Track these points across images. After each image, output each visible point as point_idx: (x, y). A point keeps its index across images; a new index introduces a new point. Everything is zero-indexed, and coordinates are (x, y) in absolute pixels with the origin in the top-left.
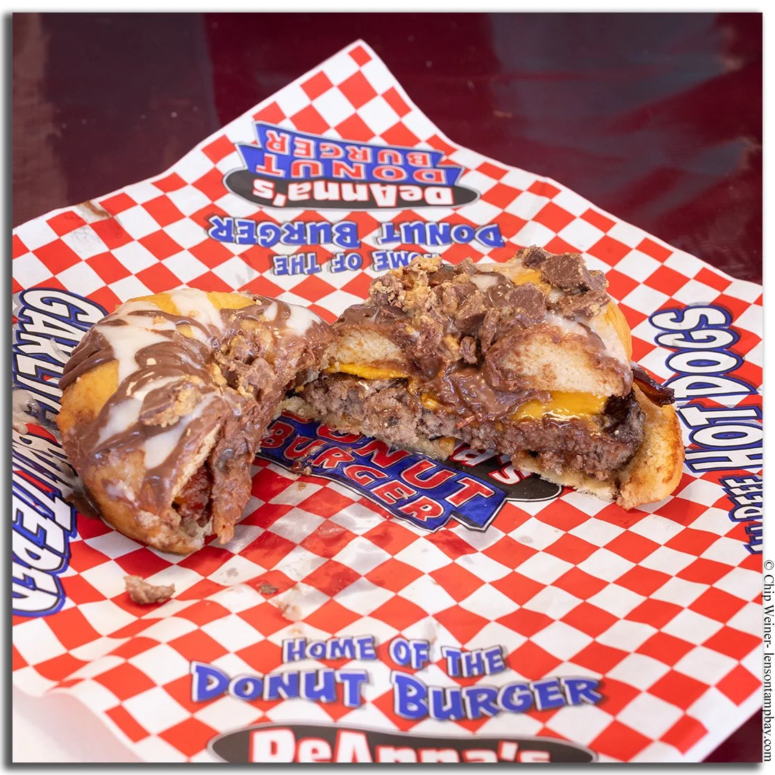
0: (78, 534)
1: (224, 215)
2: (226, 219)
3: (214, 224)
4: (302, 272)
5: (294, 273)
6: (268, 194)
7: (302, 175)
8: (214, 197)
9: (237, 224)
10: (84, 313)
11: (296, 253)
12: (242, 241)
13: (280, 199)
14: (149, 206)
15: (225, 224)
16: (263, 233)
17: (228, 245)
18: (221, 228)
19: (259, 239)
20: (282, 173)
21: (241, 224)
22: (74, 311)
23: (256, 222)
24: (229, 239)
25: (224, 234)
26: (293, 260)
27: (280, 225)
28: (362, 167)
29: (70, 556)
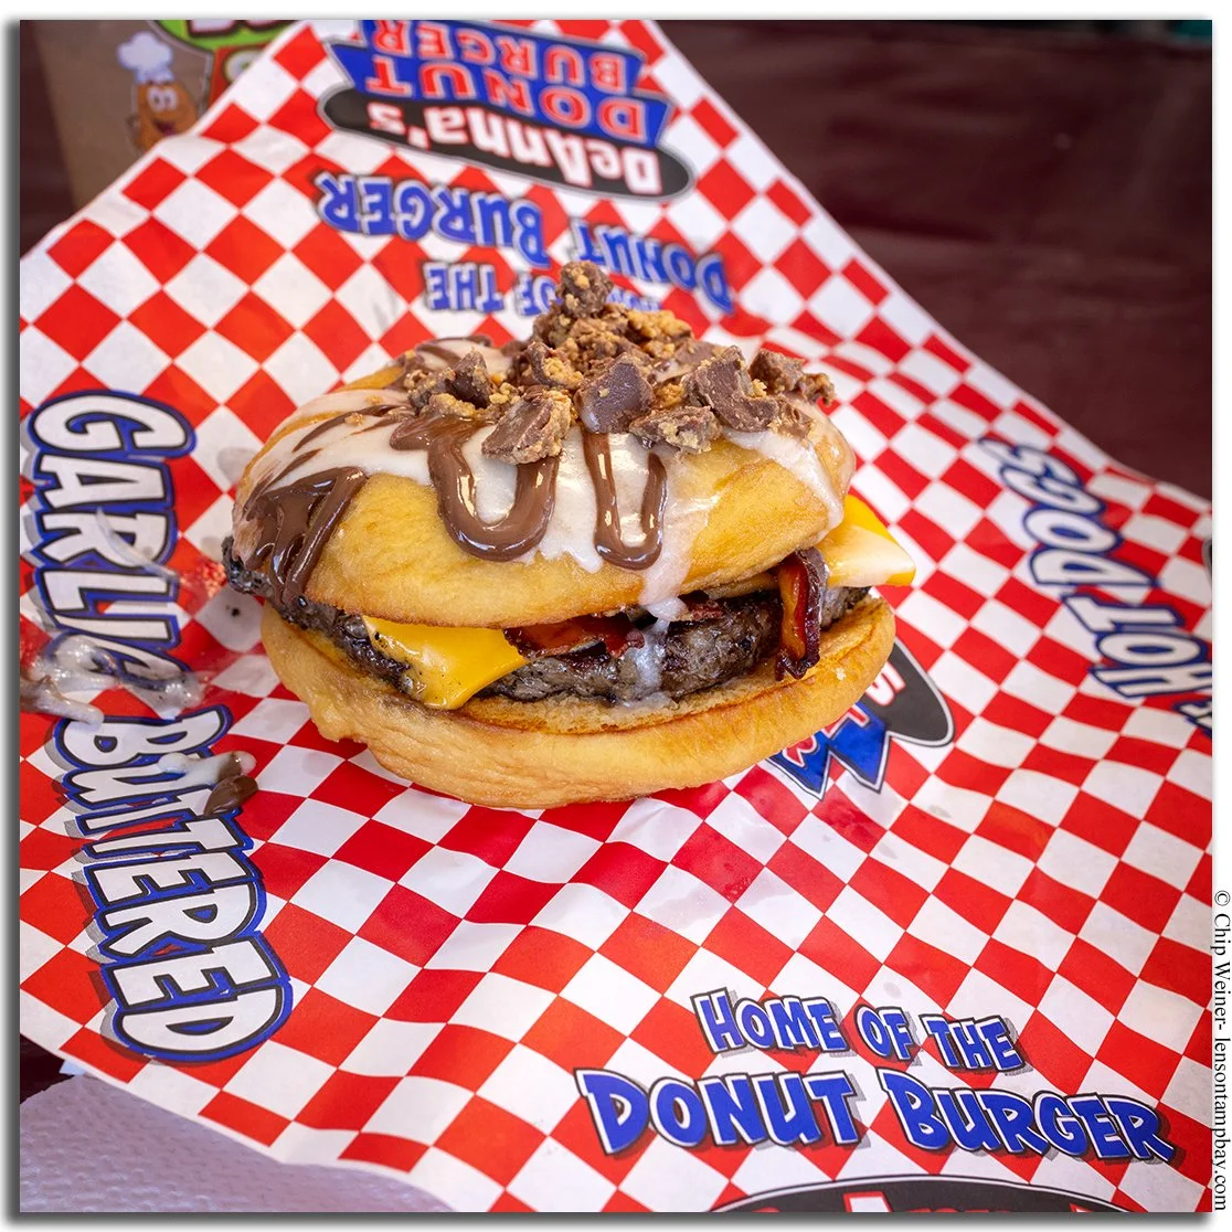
0: (254, 840)
1: (337, 171)
2: (343, 179)
3: (325, 189)
4: (473, 307)
5: (460, 308)
6: (397, 127)
7: (440, 92)
8: (312, 142)
9: (362, 191)
10: (145, 428)
11: (462, 261)
12: (376, 229)
13: (417, 137)
14: (208, 175)
15: (342, 189)
16: (407, 208)
17: (353, 239)
18: (339, 201)
19: (400, 218)
20: (407, 90)
21: (371, 189)
22: (127, 427)
23: (394, 181)
24: (352, 225)
25: (343, 213)
26: (458, 275)
27: (430, 187)
28: (525, 87)
29: (260, 874)
